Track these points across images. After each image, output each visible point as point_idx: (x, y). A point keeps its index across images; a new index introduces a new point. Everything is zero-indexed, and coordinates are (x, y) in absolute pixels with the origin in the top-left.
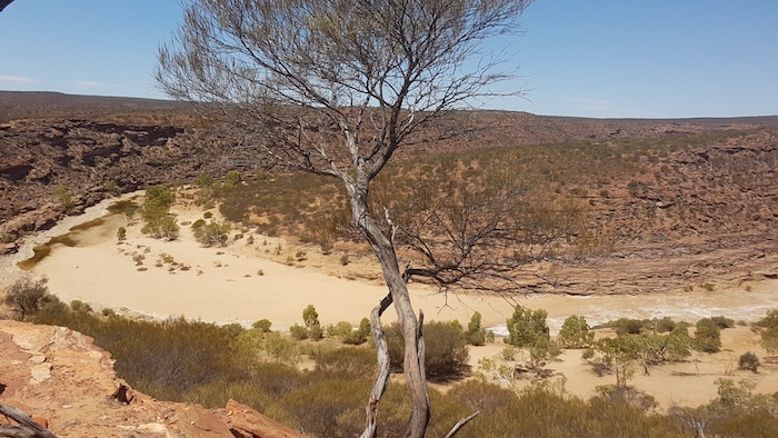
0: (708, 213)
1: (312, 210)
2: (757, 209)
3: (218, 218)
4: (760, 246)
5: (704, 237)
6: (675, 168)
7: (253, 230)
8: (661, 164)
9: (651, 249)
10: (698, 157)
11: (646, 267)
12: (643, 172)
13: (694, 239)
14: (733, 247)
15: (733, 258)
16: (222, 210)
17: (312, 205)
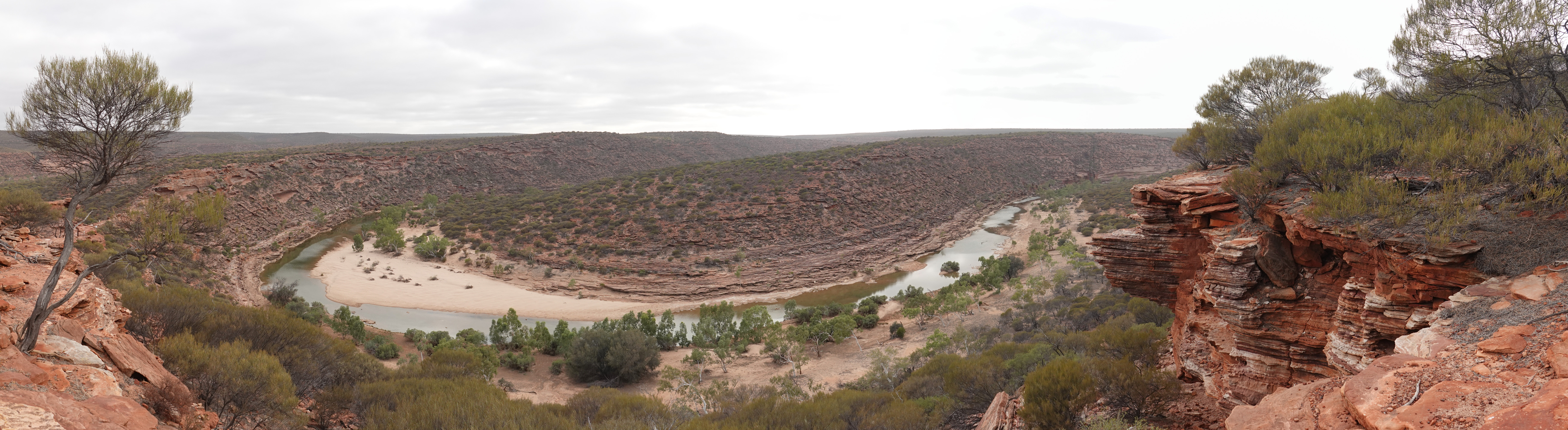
0: (864, 210)
1: (520, 226)
2: (898, 202)
3: (438, 235)
4: (903, 232)
5: (862, 230)
6: (836, 175)
7: (467, 246)
8: (824, 173)
9: (822, 244)
10: (852, 165)
11: (817, 261)
12: (810, 180)
13: (855, 233)
14: (883, 236)
15: (885, 245)
16: (443, 229)
17: (521, 222)
